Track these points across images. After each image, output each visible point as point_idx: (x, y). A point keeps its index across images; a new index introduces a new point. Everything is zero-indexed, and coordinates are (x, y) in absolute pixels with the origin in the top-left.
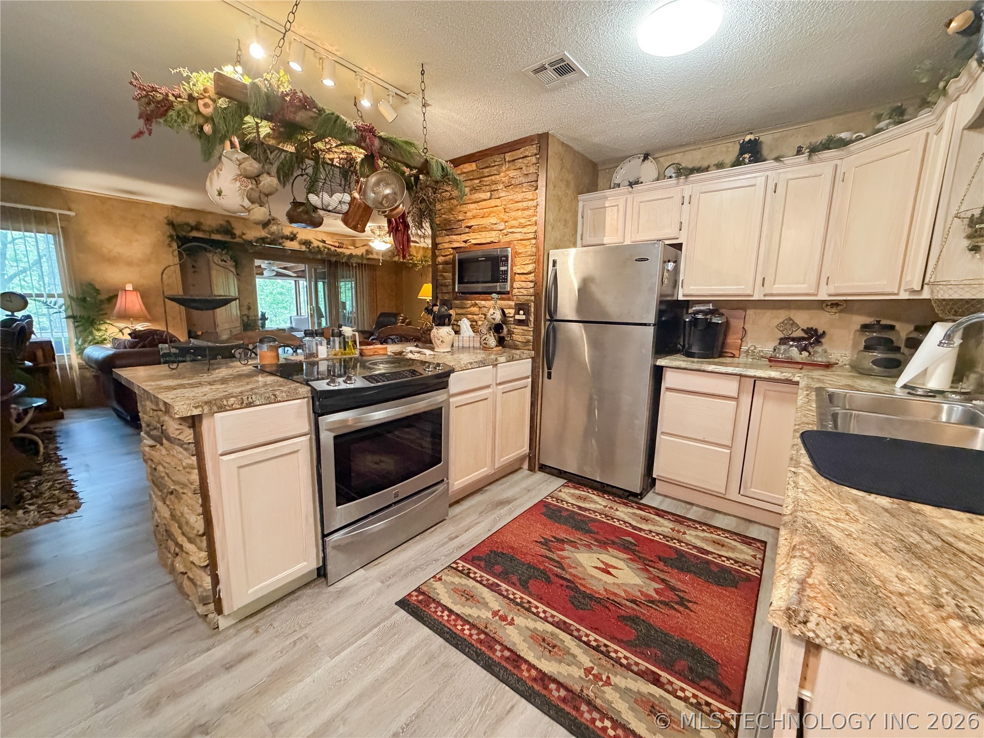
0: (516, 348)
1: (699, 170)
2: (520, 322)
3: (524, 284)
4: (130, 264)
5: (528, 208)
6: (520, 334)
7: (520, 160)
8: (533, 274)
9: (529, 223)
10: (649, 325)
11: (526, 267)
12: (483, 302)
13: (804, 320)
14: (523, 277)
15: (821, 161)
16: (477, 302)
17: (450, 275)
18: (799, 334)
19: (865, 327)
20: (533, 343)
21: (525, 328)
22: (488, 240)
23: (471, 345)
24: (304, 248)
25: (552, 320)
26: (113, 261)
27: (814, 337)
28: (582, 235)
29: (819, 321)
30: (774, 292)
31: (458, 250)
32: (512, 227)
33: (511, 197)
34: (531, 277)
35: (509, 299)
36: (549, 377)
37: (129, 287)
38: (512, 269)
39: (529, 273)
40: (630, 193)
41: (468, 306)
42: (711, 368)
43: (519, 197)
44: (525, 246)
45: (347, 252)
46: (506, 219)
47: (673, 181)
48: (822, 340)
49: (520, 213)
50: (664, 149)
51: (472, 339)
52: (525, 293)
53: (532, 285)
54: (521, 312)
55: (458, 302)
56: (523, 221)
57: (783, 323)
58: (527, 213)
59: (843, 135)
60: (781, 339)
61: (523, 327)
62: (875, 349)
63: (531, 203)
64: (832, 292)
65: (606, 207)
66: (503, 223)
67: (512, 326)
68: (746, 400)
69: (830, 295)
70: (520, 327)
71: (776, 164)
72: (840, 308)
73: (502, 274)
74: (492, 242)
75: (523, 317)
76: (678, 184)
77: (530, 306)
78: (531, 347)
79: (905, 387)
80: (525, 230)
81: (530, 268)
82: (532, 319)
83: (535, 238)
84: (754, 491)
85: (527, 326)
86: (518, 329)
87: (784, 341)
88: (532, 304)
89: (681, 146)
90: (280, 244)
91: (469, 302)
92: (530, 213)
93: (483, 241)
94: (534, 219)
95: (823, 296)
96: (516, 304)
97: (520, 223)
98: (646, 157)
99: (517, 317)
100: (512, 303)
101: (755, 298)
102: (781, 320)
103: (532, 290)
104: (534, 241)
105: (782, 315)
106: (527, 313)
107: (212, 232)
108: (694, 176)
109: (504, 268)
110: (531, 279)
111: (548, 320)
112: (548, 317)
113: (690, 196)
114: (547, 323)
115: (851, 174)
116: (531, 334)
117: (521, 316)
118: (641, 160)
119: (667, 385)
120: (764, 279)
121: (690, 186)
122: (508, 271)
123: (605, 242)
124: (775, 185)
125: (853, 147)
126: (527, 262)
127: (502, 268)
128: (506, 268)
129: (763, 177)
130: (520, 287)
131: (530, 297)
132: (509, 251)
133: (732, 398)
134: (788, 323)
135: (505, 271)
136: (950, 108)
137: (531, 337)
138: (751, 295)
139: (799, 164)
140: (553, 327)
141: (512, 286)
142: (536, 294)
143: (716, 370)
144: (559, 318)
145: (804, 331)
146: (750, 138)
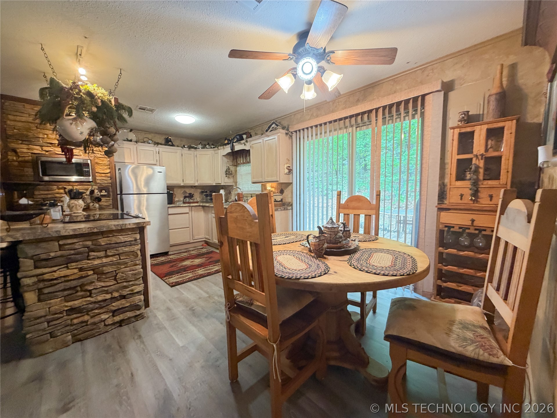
1: (161, 144)
2: (104, 196)
3: (104, 178)
6: (103, 201)
8: (109, 174)
10: (165, 193)
11: (104, 170)
13: (188, 191)
14: (103, 175)
15: (191, 151)
16: (65, 187)
18: (187, 195)
19: (202, 192)
20: (113, 205)
21: (108, 198)
25: (121, 194)
27: (191, 196)
29: (192, 191)
30: (187, 183)
31: (39, 155)
38: (93, 170)
39: (108, 173)
40: (135, 145)
44: (103, 161)
47: (152, 145)
52: (106, 182)
53: (109, 179)
54: (104, 191)
55: (41, 187)
57: (183, 192)
61: (106, 198)
68: (190, 213)
69: (198, 184)
71: (182, 149)
75: (106, 193)
76: (154, 147)
77: (110, 189)
81: (108, 171)
82: (111, 194)
84: (196, 237)
85: (109, 197)
86: (103, 199)
87: (185, 197)
88: (110, 187)
91: (55, 187)
95: (196, 184)
96: (99, 187)
98: (131, 131)
100: (96, 187)
101: (182, 185)
103: (109, 181)
104: (108, 159)
105: (183, 190)
106: (107, 191)
108: (160, 146)
109: (86, 170)
110: (109, 176)
111: (119, 194)
112: (119, 193)
113: (159, 152)
114: (119, 196)
115: (198, 156)
116: (111, 201)
117: (104, 193)
118: (129, 131)
119: (169, 213)
120: (183, 180)
121: (158, 148)
122: (89, 171)
123: (126, 162)
124: (182, 154)
125: (197, 150)
126: (105, 168)
127: (84, 169)
128: (88, 170)
129: (179, 151)
130: (101, 179)
131: (108, 184)
132: (89, 162)
133: (188, 213)
134: (185, 192)
135: (87, 171)
136: (219, 151)
137: (111, 203)
138: (180, 184)
139: (186, 150)
140: (122, 197)
141: (94, 179)
142: (112, 183)
143: (183, 206)
144: (124, 193)
145: (189, 194)
146: (170, 138)
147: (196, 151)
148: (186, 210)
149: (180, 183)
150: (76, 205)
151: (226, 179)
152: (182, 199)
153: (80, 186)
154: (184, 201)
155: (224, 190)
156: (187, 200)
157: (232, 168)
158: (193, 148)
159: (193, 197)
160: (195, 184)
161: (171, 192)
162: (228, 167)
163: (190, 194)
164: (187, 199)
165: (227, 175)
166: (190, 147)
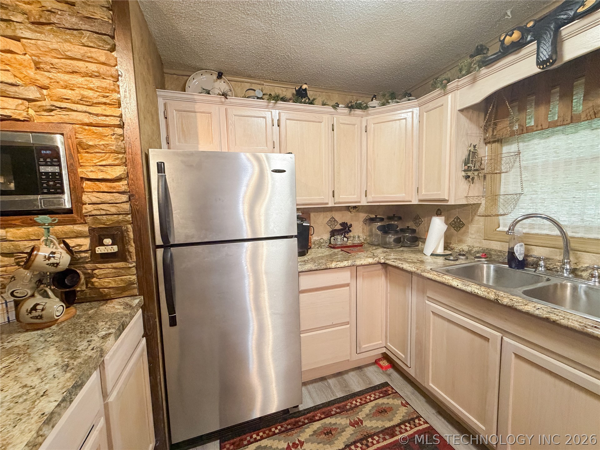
0: (105, 299)
1: (283, 99)
2: (107, 258)
3: (107, 197)
5: (98, 76)
9: (104, 100)
11: (108, 169)
13: (341, 218)
14: (103, 186)
18: (338, 227)
20: (138, 283)
21: (121, 264)
25: (167, 245)
28: (168, 139)
29: (346, 217)
30: (341, 201)
34: (122, 185)
35: (74, 222)
36: (173, 322)
38: (73, 171)
39: (118, 180)
40: (222, 103)
43: (77, 50)
44: (102, 136)
46: (46, 82)
47: (263, 103)
50: (236, 74)
52: (113, 210)
53: (125, 198)
54: (108, 241)
56: (90, 93)
57: (330, 220)
58: (96, 83)
60: (331, 232)
61: (115, 265)
62: (390, 233)
64: (371, 200)
65: (195, 112)
66: (34, 88)
67: (88, 266)
68: (354, 284)
69: (368, 202)
70: (109, 265)
72: (357, 209)
73: (49, 179)
74: (10, 119)
75: (115, 249)
76: (267, 107)
77: (127, 231)
78: (136, 292)
79: (432, 255)
81: (118, 171)
82: (132, 249)
84: (365, 346)
85: (125, 260)
88: (130, 226)
89: (249, 77)
92: (104, 85)
94: (115, 96)
95: (364, 203)
96: (91, 230)
97: (83, 97)
98: (220, 76)
99: (100, 250)
100: (85, 229)
101: (329, 205)
103: (127, 206)
104: (119, 131)
105: (329, 215)
106: (119, 240)
108: (281, 104)
109: (50, 169)
110: (123, 188)
111: (160, 247)
112: (159, 241)
113: (279, 120)
114: (160, 252)
115: (371, 127)
116: (134, 271)
117: (108, 247)
118: (215, 77)
119: (302, 288)
120: (333, 192)
121: (277, 111)
122: (60, 174)
124: (333, 125)
125: (371, 111)
126: (110, 162)
127: (43, 169)
128: (56, 169)
129: (326, 117)
130: (98, 201)
131: (121, 217)
132: (59, 141)
133: (348, 285)
134: (333, 220)
135: (54, 174)
136: (450, 96)
137: (134, 277)
138: (327, 204)
139: (344, 114)
140: (171, 255)
141: (77, 200)
142: (134, 212)
143: (338, 266)
144: (176, 243)
145: (341, 224)
146: (304, 87)
147: (368, 115)
148: (345, 277)
149: (326, 201)
151: (464, 185)
152: (326, 237)
154: (330, 243)
155: (443, 218)
156: (339, 240)
157: (485, 152)
158: (359, 106)
159: (350, 231)
160: (360, 202)
161: (304, 224)
162: (472, 149)
163: (344, 225)
164: (339, 237)
165: (469, 174)
166: (351, 107)
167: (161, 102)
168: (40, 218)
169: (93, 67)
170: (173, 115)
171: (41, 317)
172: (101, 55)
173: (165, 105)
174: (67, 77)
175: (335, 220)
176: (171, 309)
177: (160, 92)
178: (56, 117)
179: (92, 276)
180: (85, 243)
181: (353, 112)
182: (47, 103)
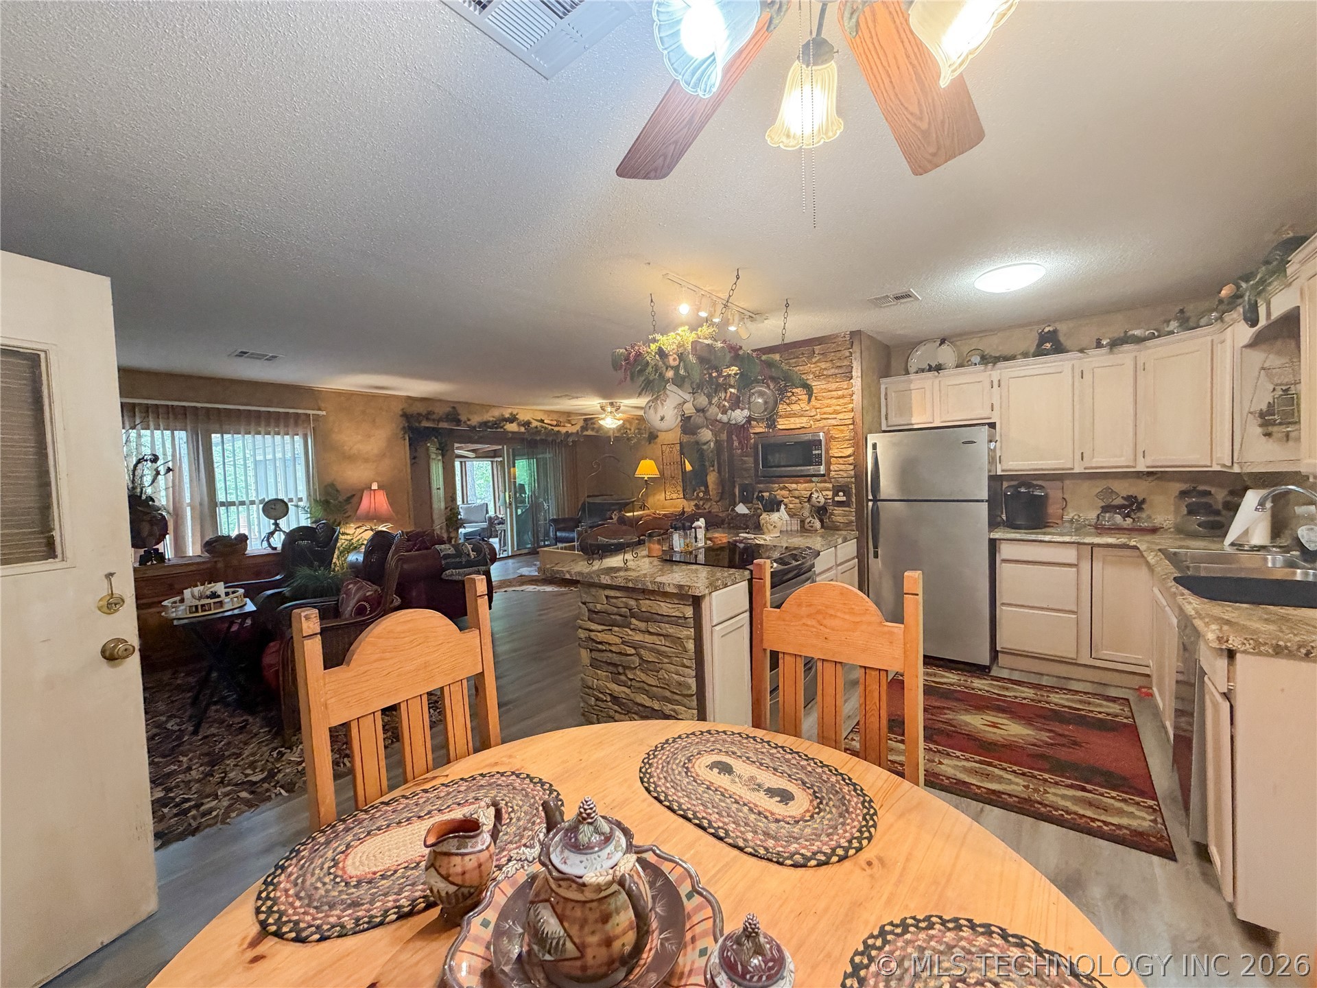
0: (837, 529)
1: (1007, 359)
2: (840, 504)
3: (843, 467)
4: (366, 460)
5: (843, 397)
6: (839, 515)
7: (833, 354)
9: (845, 410)
10: (982, 501)
11: (844, 450)
12: (794, 486)
13: (1124, 489)
14: (841, 461)
15: (1122, 353)
16: (786, 485)
17: (751, 460)
18: (1119, 501)
19: (1183, 494)
20: (856, 523)
21: (847, 509)
22: (798, 426)
23: (789, 529)
24: (523, 429)
25: (875, 500)
26: (351, 458)
27: (1133, 505)
28: (886, 416)
29: (1138, 489)
30: (1094, 465)
31: (760, 435)
32: (825, 413)
33: (825, 386)
34: (851, 459)
35: (825, 482)
36: (876, 556)
37: (375, 486)
38: (827, 451)
39: (848, 456)
40: (936, 377)
41: (775, 489)
42: (1047, 538)
43: (834, 386)
44: (842, 431)
45: (563, 430)
46: (819, 406)
47: (979, 368)
48: (1143, 506)
49: (834, 401)
51: (789, 522)
52: (845, 475)
53: (852, 467)
54: (841, 494)
55: (762, 486)
56: (838, 408)
57: (1103, 492)
58: (841, 401)
59: (1137, 332)
60: (1102, 507)
61: (844, 509)
62: (1198, 513)
63: (846, 392)
64: (1149, 464)
65: (910, 390)
66: (813, 410)
67: (831, 508)
68: (1085, 566)
69: (1148, 467)
70: (841, 508)
71: (1080, 354)
72: (1155, 477)
73: (816, 458)
74: (803, 427)
75: (844, 499)
76: (985, 371)
77: (852, 488)
78: (854, 528)
79: (1232, 544)
80: (841, 416)
81: (850, 451)
82: (854, 500)
83: (853, 424)
84: (1106, 653)
85: (849, 506)
86: (838, 511)
87: (1105, 509)
88: (854, 485)
90: (502, 427)
91: (777, 485)
92: (845, 401)
93: (792, 427)
94: (851, 406)
95: (1141, 467)
96: (834, 487)
97: (835, 410)
98: (943, 342)
99: (837, 499)
100: (830, 486)
101: (1077, 470)
102: (1100, 489)
103: (852, 473)
104: (851, 427)
105: (1101, 485)
106: (847, 493)
107: (440, 420)
109: (817, 452)
110: (851, 462)
111: (871, 500)
112: (870, 497)
113: (1000, 380)
114: (870, 504)
115: (1152, 363)
116: (855, 514)
117: (841, 498)
118: (937, 345)
119: (1003, 557)
120: (1080, 455)
121: (998, 372)
122: (821, 454)
123: (913, 422)
124: (1081, 374)
125: (1150, 342)
126: (845, 446)
127: (814, 452)
128: (820, 452)
130: (838, 469)
131: (849, 479)
132: (822, 436)
133: (1076, 565)
134: (1110, 492)
135: (818, 454)
136: (1230, 330)
137: (855, 518)
138: (1073, 469)
139: (1100, 355)
140: (878, 507)
141: (828, 470)
142: (856, 476)
143: (1053, 540)
144: (882, 498)
145: (1124, 498)
146: (1048, 328)
148: (1070, 555)
149: (1069, 466)
150: (766, 523)
153: (807, 485)
154: (1096, 522)
156: (1115, 520)
158: (1130, 340)
159: (1142, 509)
160: (1133, 467)
161: (1035, 493)
162: (1278, 394)
163: (1130, 499)
164: (1115, 515)
165: (1270, 429)
166: (1122, 342)
167: (883, 388)
168: (814, 479)
169: (840, 393)
170: (892, 396)
171: (812, 527)
172: (845, 385)
173: (886, 388)
174: (828, 401)
175: (1112, 491)
176: (876, 547)
177: (883, 380)
178: (823, 423)
179: (832, 514)
180: (830, 494)
181: (1115, 350)
182: (818, 417)
